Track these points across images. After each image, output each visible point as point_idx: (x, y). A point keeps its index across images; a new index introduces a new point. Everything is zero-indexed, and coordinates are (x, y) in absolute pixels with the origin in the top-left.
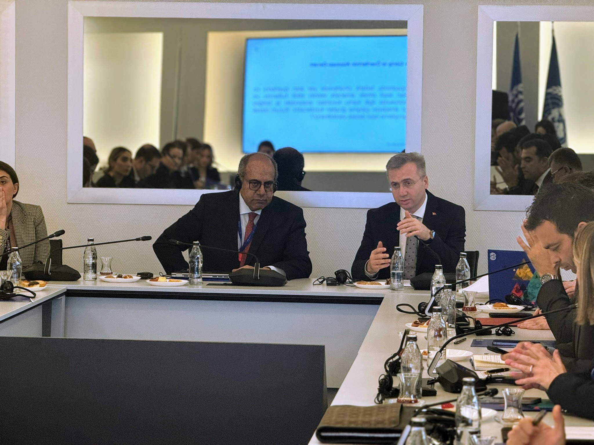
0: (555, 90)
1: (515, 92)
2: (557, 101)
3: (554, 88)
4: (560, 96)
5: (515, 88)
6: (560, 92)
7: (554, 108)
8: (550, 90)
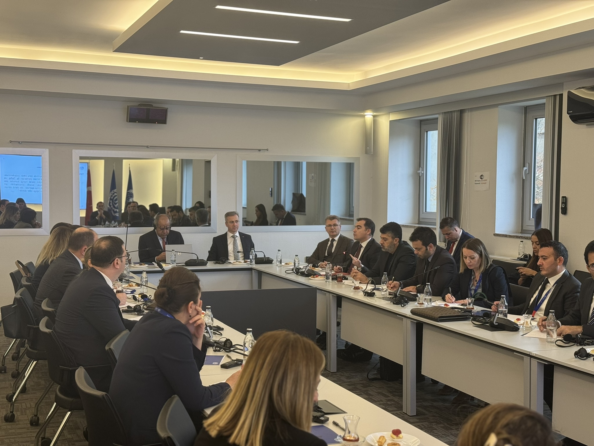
0: (131, 191)
1: (112, 192)
2: (131, 195)
3: (131, 190)
4: (133, 193)
5: (113, 191)
6: (133, 192)
7: (130, 198)
8: (129, 191)
